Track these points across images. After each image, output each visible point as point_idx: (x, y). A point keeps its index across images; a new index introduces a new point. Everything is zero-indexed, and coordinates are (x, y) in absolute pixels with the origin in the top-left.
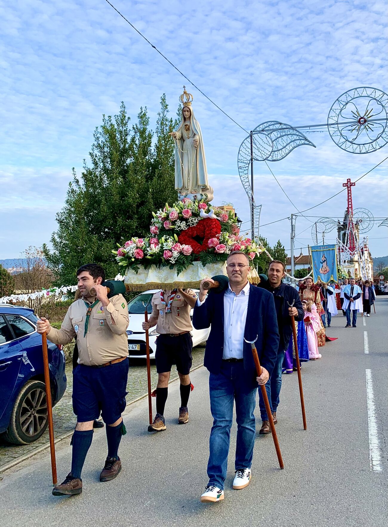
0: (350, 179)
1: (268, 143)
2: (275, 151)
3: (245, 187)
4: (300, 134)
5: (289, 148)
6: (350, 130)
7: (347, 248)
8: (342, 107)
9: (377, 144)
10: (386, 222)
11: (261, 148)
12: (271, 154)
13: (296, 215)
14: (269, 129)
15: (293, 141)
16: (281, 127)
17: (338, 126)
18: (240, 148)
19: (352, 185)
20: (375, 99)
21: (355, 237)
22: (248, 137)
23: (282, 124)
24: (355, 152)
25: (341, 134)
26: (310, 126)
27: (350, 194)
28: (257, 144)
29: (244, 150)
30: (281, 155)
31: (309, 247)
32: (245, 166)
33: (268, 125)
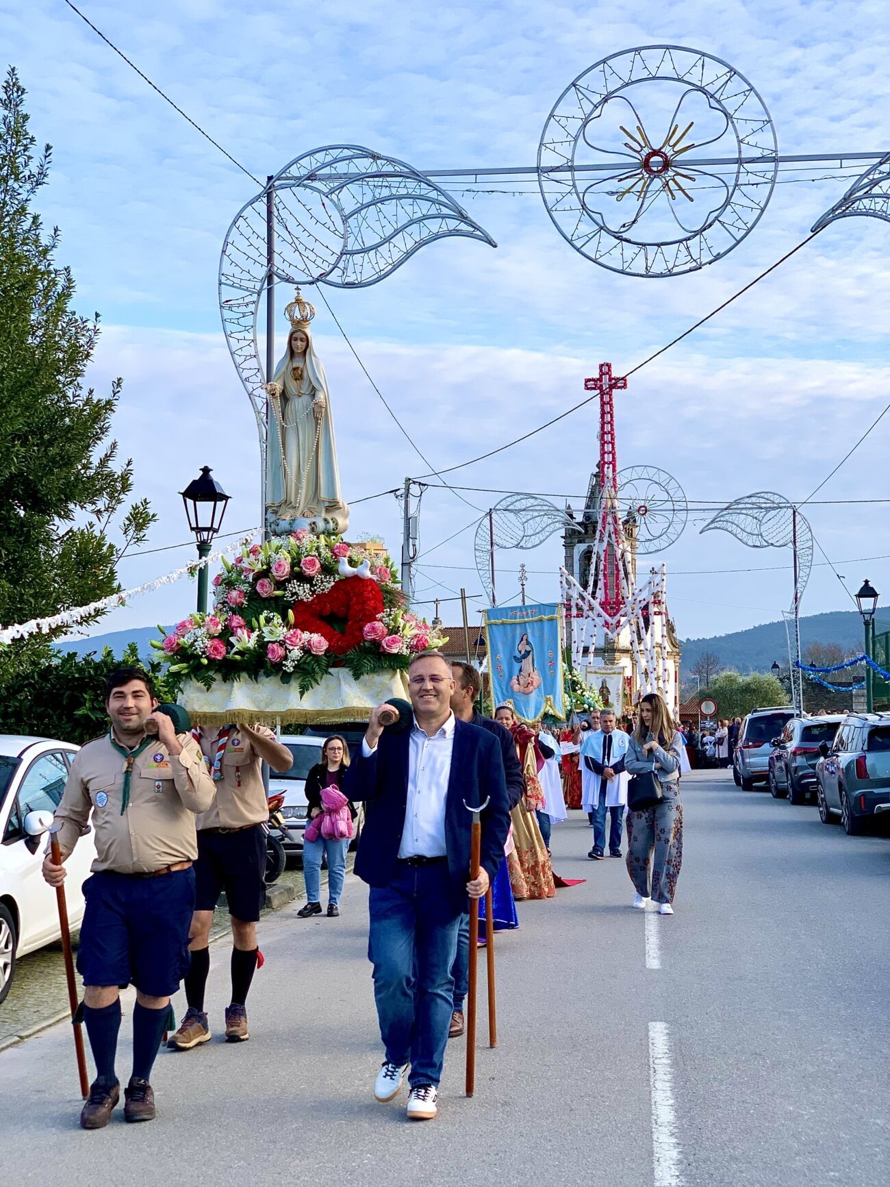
0: (609, 366)
1: (329, 224)
2: (353, 253)
3: (245, 374)
4: (442, 198)
5: (402, 243)
6: (612, 193)
7: (596, 603)
8: (588, 111)
9: (704, 245)
10: (727, 518)
11: (303, 237)
12: (338, 261)
13: (420, 484)
14: (333, 172)
15: (420, 220)
16: (374, 169)
17: (573, 175)
18: (227, 236)
19: (616, 384)
20: (701, 89)
21: (624, 565)
22: (259, 196)
23: (379, 158)
24: (628, 270)
25: (584, 206)
26: (476, 172)
27: (608, 418)
28: (291, 224)
29: (242, 244)
30: (376, 266)
31: (463, 598)
32: (247, 300)
33: (329, 158)
